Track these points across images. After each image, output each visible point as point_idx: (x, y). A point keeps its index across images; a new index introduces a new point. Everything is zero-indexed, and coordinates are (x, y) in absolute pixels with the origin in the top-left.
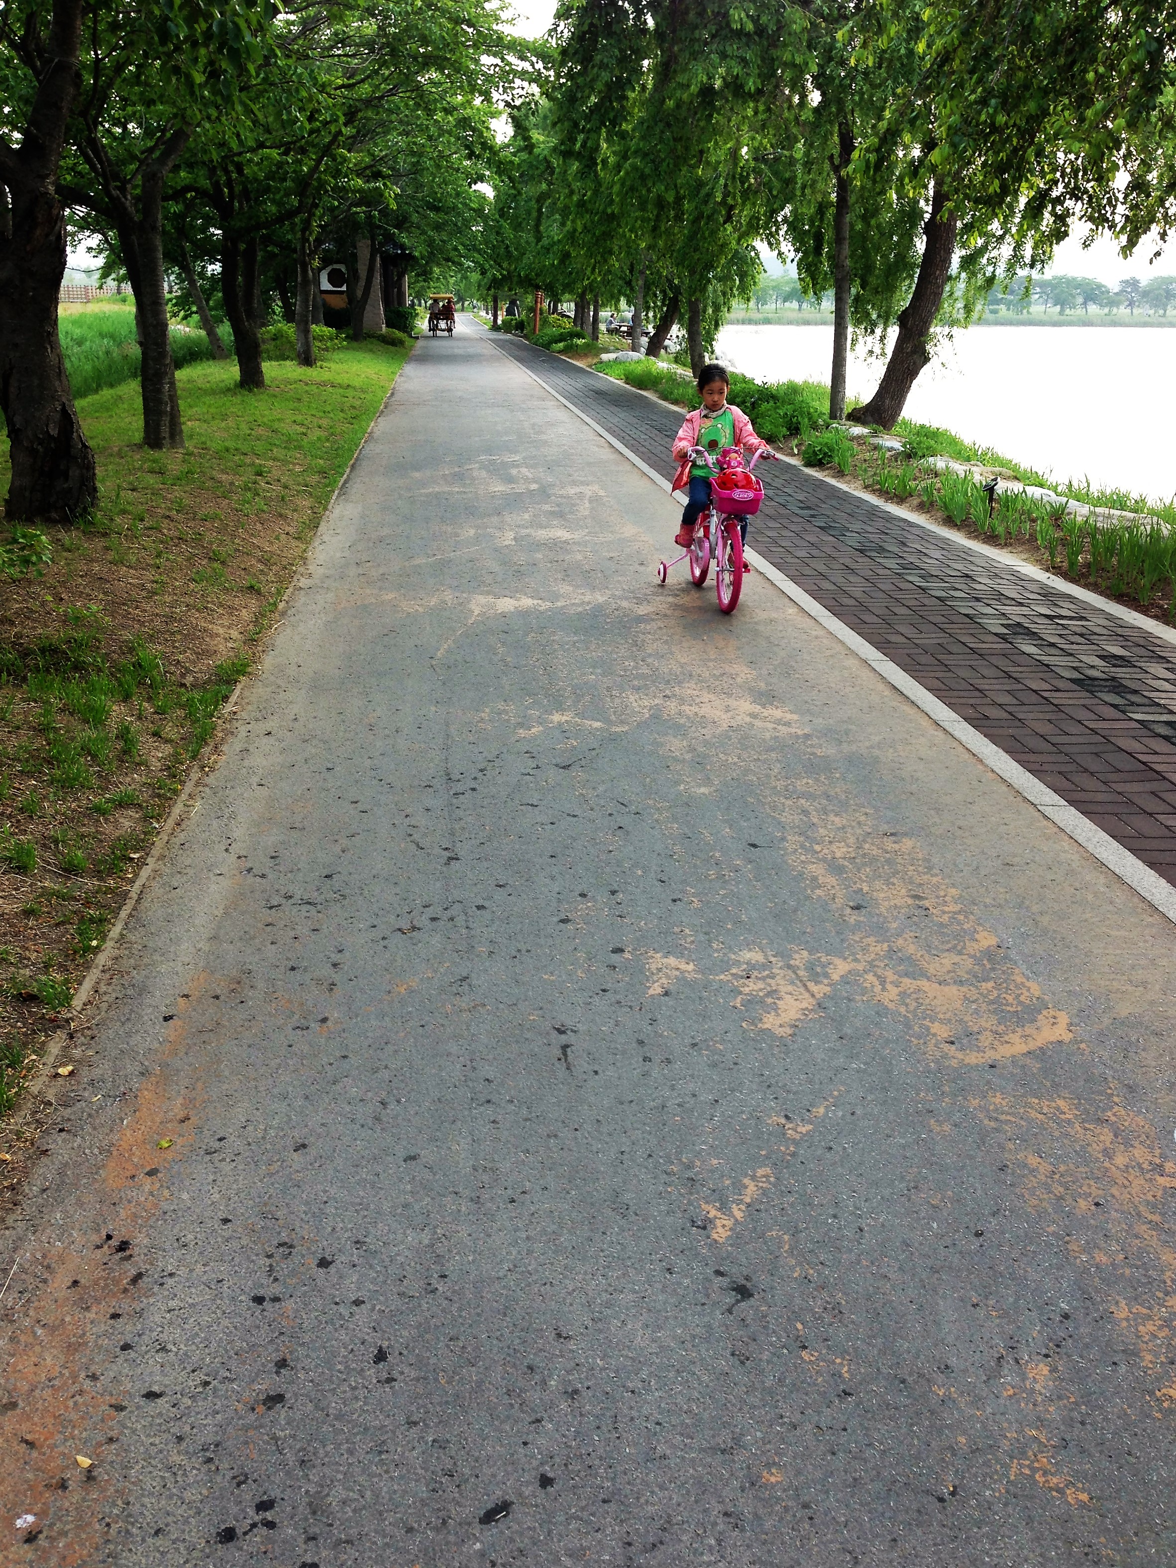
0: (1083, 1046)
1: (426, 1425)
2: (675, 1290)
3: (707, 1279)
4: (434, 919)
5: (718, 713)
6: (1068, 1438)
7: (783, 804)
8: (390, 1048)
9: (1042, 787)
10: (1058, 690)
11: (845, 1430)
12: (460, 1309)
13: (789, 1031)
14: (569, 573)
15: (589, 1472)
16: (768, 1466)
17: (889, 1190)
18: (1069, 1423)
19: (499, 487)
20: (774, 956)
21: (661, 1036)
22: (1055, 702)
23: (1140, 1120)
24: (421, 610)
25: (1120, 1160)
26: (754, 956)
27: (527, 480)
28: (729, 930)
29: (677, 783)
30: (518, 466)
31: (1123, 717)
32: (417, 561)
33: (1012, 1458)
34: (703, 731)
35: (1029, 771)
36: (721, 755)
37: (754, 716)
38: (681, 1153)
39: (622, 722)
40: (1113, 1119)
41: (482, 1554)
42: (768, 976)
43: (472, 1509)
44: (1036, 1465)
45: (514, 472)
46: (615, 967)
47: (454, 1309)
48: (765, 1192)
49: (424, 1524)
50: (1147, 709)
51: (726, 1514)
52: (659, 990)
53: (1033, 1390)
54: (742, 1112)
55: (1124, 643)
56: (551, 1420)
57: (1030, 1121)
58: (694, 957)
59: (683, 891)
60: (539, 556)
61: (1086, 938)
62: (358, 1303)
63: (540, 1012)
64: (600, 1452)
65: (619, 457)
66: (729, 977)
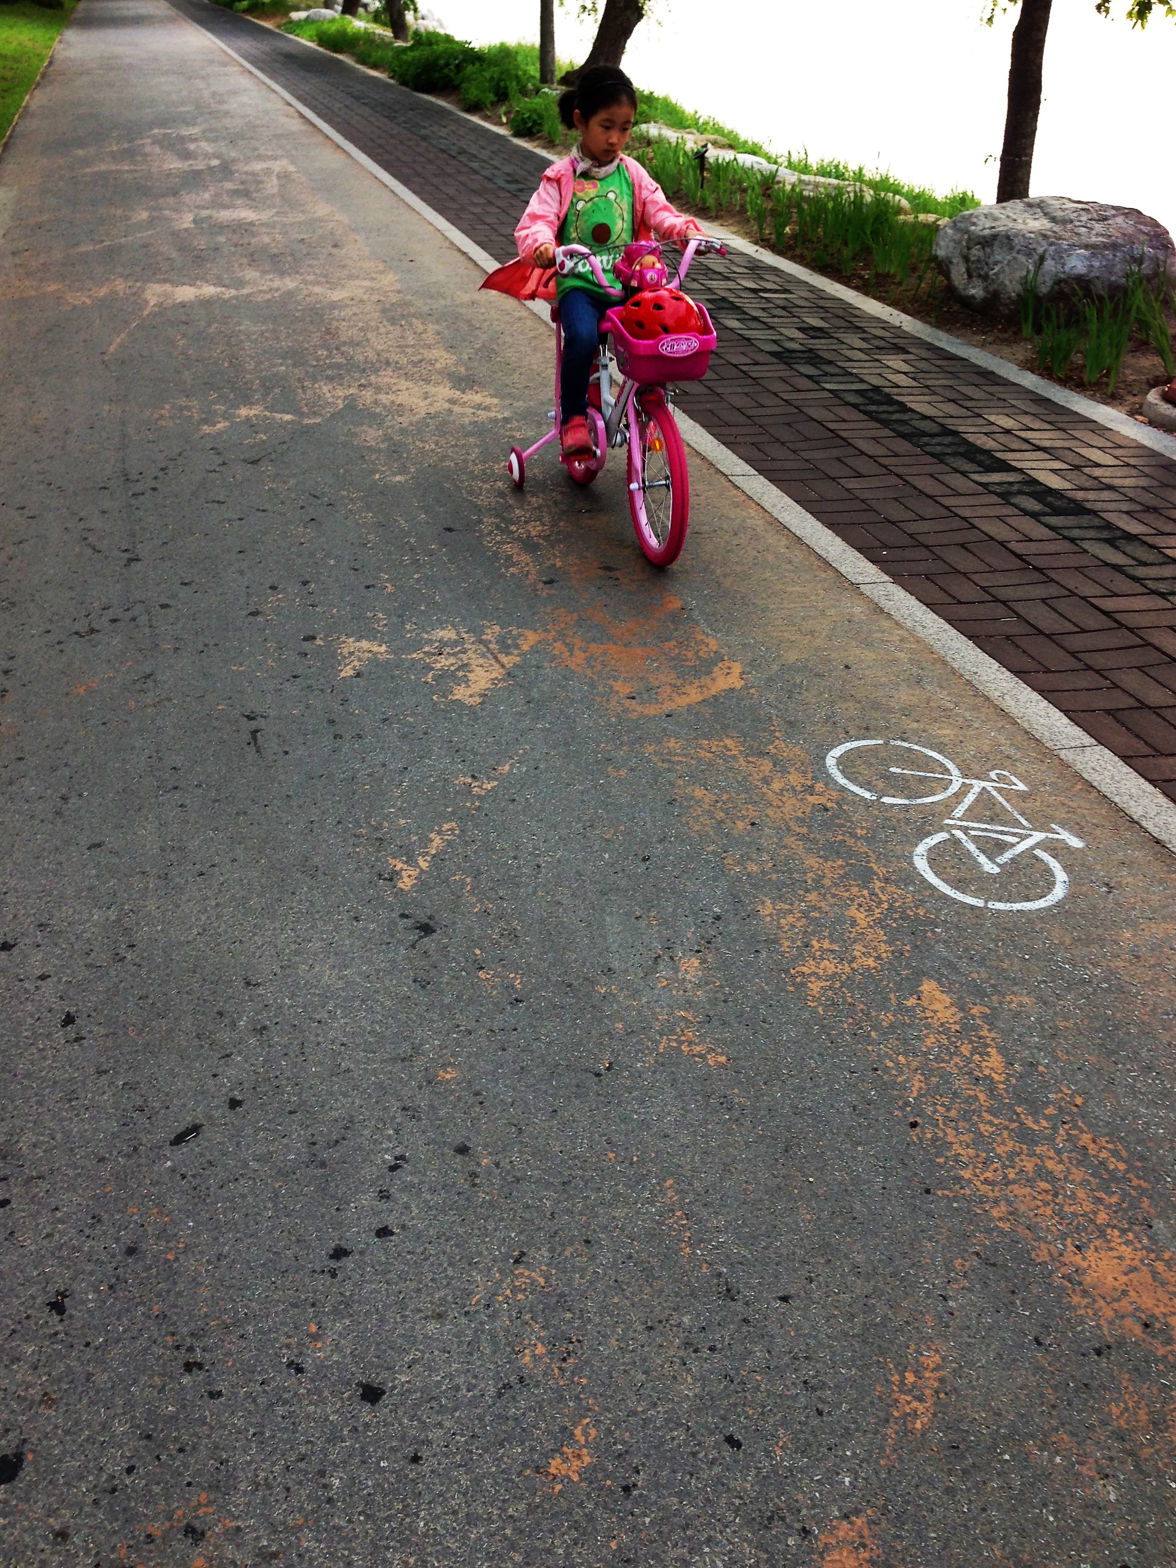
0: (752, 691)
1: (116, 1072)
2: (361, 934)
3: (393, 922)
4: (114, 621)
5: (416, 401)
6: (711, 1013)
7: (480, 488)
8: (69, 748)
9: (735, 458)
10: (756, 364)
11: (515, 1029)
12: (149, 972)
13: (478, 700)
14: (255, 257)
15: (276, 1090)
16: (444, 1066)
17: (566, 831)
18: (713, 1002)
19: (175, 164)
20: (467, 633)
21: (352, 714)
22: (754, 375)
23: (798, 751)
24: (88, 301)
25: (776, 786)
26: (448, 634)
27: (207, 156)
28: (422, 611)
29: (373, 472)
30: (196, 140)
31: (817, 387)
32: (83, 248)
33: (661, 1035)
34: (400, 419)
35: (724, 444)
36: (418, 443)
37: (452, 402)
38: (370, 817)
39: (315, 413)
40: (774, 751)
41: (173, 1170)
42: (460, 652)
43: (164, 1134)
44: (683, 1038)
45: (192, 147)
46: (306, 654)
47: (143, 972)
48: (449, 843)
49: (115, 1153)
50: (840, 379)
51: (404, 1109)
52: (351, 673)
53: (684, 980)
54: (431, 776)
55: (823, 315)
56: (240, 1053)
57: (699, 760)
58: (386, 639)
59: (379, 578)
60: (222, 239)
61: (764, 595)
62: (43, 977)
63: (229, 702)
64: (288, 1074)
65: (311, 128)
66: (422, 655)
